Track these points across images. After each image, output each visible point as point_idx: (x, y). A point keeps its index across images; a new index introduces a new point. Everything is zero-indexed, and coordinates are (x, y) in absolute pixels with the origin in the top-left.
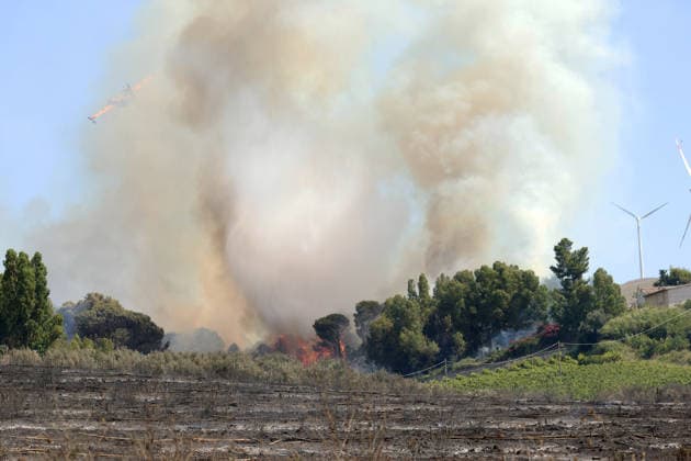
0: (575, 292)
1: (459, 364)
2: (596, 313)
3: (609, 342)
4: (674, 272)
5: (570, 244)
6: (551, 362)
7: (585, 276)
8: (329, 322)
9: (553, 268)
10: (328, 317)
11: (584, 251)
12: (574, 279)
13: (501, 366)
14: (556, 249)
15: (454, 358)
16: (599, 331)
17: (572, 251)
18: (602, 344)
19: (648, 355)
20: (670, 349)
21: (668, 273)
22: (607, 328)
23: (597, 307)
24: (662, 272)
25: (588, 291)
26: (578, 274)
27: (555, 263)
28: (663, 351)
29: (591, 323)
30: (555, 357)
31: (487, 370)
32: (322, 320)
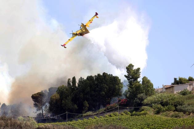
0: (133, 86)
1: (85, 114)
2: (142, 95)
3: (146, 107)
4: (180, 79)
5: (133, 66)
6: (122, 114)
7: (139, 80)
8: (38, 95)
9: (125, 76)
10: (37, 94)
11: (139, 69)
12: (134, 81)
13: (102, 115)
14: (127, 68)
15: (84, 112)
16: (142, 102)
17: (134, 69)
18: (143, 107)
19: (158, 112)
20: (166, 110)
21: (178, 79)
22: (145, 101)
23: (142, 93)
24: (175, 79)
25: (139, 86)
26: (136, 79)
27: (127, 74)
28: (164, 111)
29: (139, 99)
30: (124, 112)
31: (96, 117)
32: (35, 94)
